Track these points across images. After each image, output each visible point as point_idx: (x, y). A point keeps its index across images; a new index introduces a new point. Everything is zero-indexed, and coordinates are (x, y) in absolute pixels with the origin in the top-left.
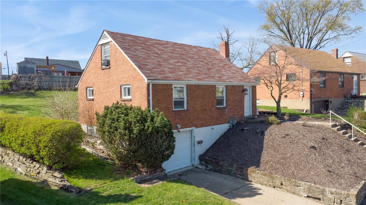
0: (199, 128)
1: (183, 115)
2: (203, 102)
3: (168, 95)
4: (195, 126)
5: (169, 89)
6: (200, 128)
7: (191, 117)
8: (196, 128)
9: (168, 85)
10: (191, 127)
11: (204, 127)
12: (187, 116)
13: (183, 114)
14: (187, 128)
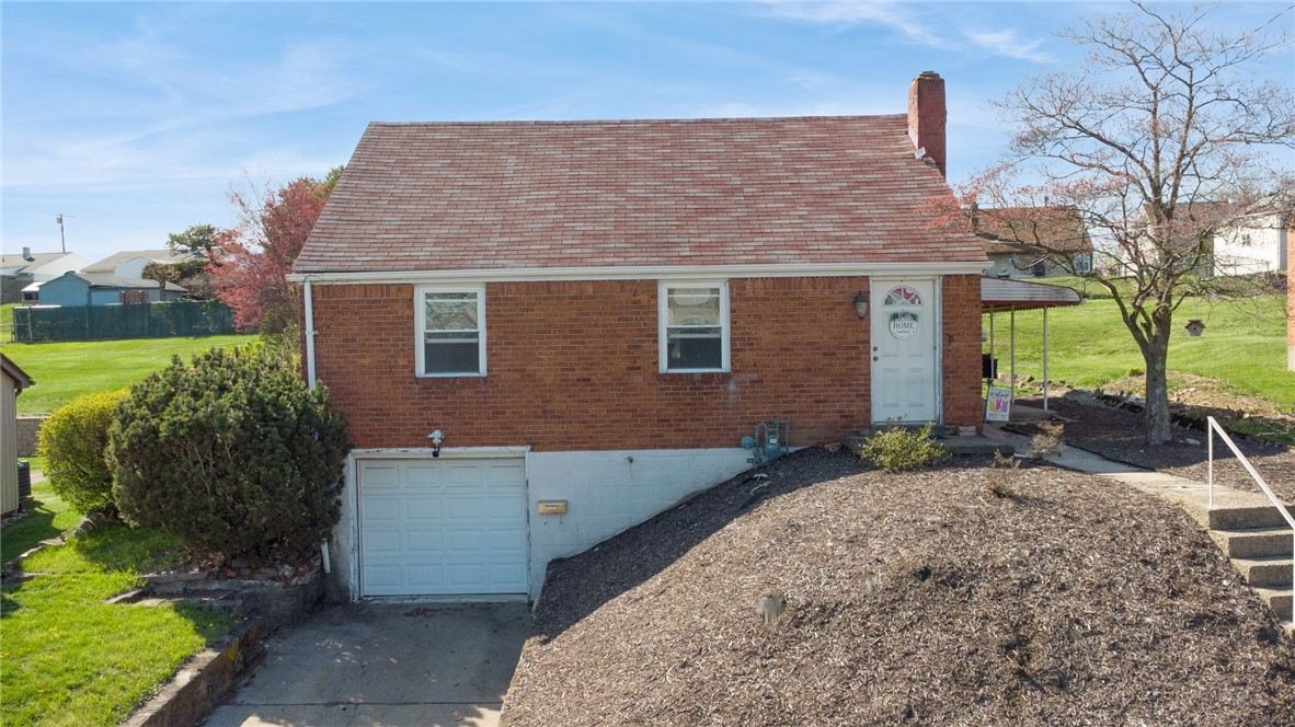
0: (551, 450)
1: (462, 398)
2: (574, 348)
3: (392, 324)
4: (530, 444)
5: (396, 301)
6: (559, 453)
7: (509, 407)
8: (532, 450)
9: (394, 289)
10: (506, 445)
11: (579, 449)
12: (485, 403)
13: (466, 392)
14: (483, 445)
